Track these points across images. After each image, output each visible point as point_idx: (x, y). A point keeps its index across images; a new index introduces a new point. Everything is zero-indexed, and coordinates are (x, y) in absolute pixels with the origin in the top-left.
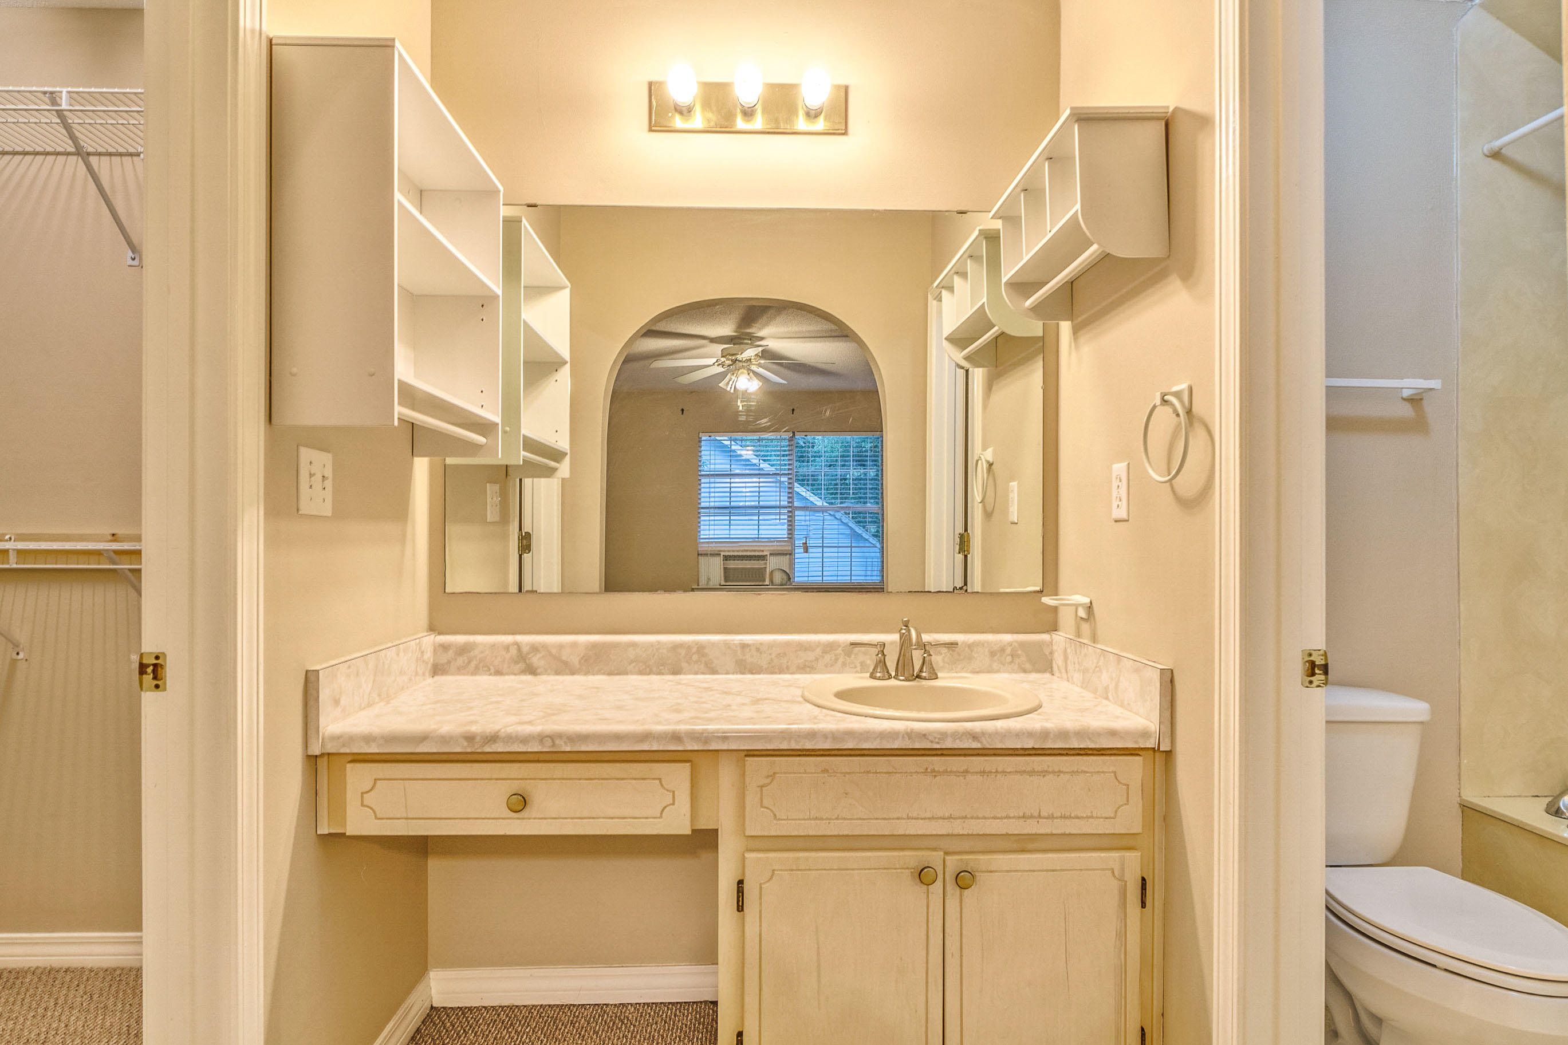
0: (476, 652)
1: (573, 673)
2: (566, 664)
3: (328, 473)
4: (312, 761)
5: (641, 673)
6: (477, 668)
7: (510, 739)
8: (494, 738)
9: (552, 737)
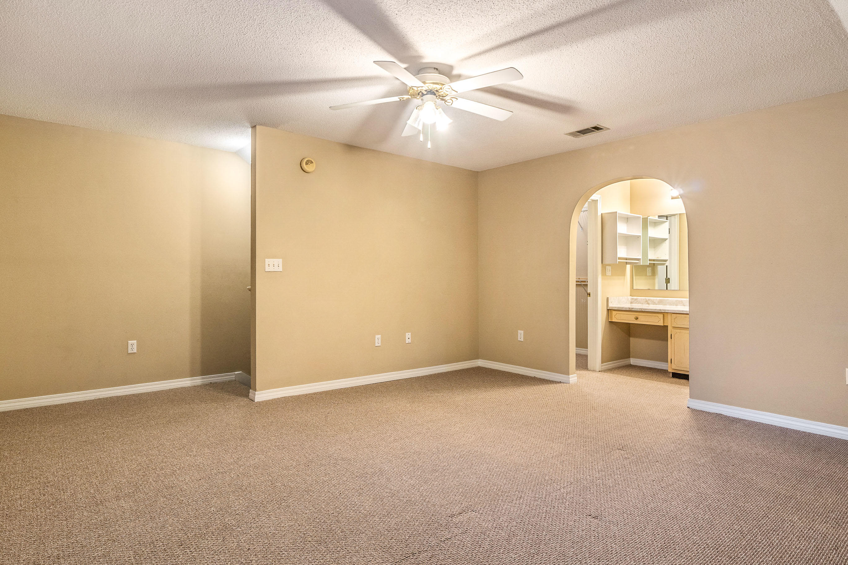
0: (638, 300)
1: (656, 304)
2: (655, 303)
3: (610, 269)
4: (608, 310)
5: (669, 305)
6: (638, 303)
7: (635, 309)
8: (633, 308)
9: (641, 309)
